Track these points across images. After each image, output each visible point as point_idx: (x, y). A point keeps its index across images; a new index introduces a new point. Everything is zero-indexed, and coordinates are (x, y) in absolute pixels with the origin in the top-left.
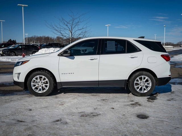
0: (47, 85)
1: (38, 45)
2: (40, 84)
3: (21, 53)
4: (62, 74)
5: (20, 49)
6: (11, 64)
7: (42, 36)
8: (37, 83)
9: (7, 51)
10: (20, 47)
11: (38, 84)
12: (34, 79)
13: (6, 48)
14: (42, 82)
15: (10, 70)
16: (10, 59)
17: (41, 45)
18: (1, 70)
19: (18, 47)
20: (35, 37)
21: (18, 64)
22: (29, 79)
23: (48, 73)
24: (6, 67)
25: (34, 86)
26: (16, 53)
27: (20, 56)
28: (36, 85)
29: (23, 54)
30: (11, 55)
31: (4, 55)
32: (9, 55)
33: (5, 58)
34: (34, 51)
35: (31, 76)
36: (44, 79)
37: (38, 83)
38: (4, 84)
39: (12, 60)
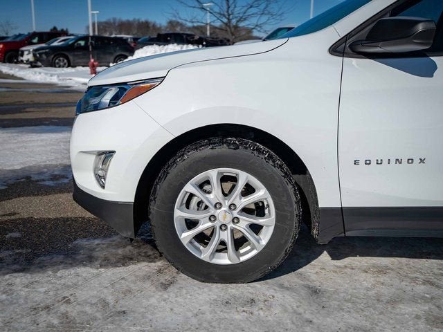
0: (260, 221)
1: (127, 39)
2: (222, 215)
3: (84, 60)
4: (356, 162)
5: (80, 48)
6: (57, 89)
7: (131, 19)
8: (206, 207)
9: (46, 54)
10: (82, 43)
11: (212, 218)
12: (189, 188)
13: (43, 45)
14: (232, 207)
15: (54, 110)
16: (55, 74)
17: (135, 40)
18: (27, 110)
19: (75, 43)
20: (114, 23)
21: (95, 101)
22: (162, 188)
23: (270, 157)
24: (43, 99)
25: (191, 224)
26: (71, 58)
27: (83, 66)
28: (202, 221)
29: (92, 60)
30: (58, 63)
31: (39, 64)
32: (53, 65)
33: (40, 73)
34: (118, 54)
35: (174, 172)
36: (249, 190)
37: (212, 211)
38: (35, 178)
39: (60, 80)
